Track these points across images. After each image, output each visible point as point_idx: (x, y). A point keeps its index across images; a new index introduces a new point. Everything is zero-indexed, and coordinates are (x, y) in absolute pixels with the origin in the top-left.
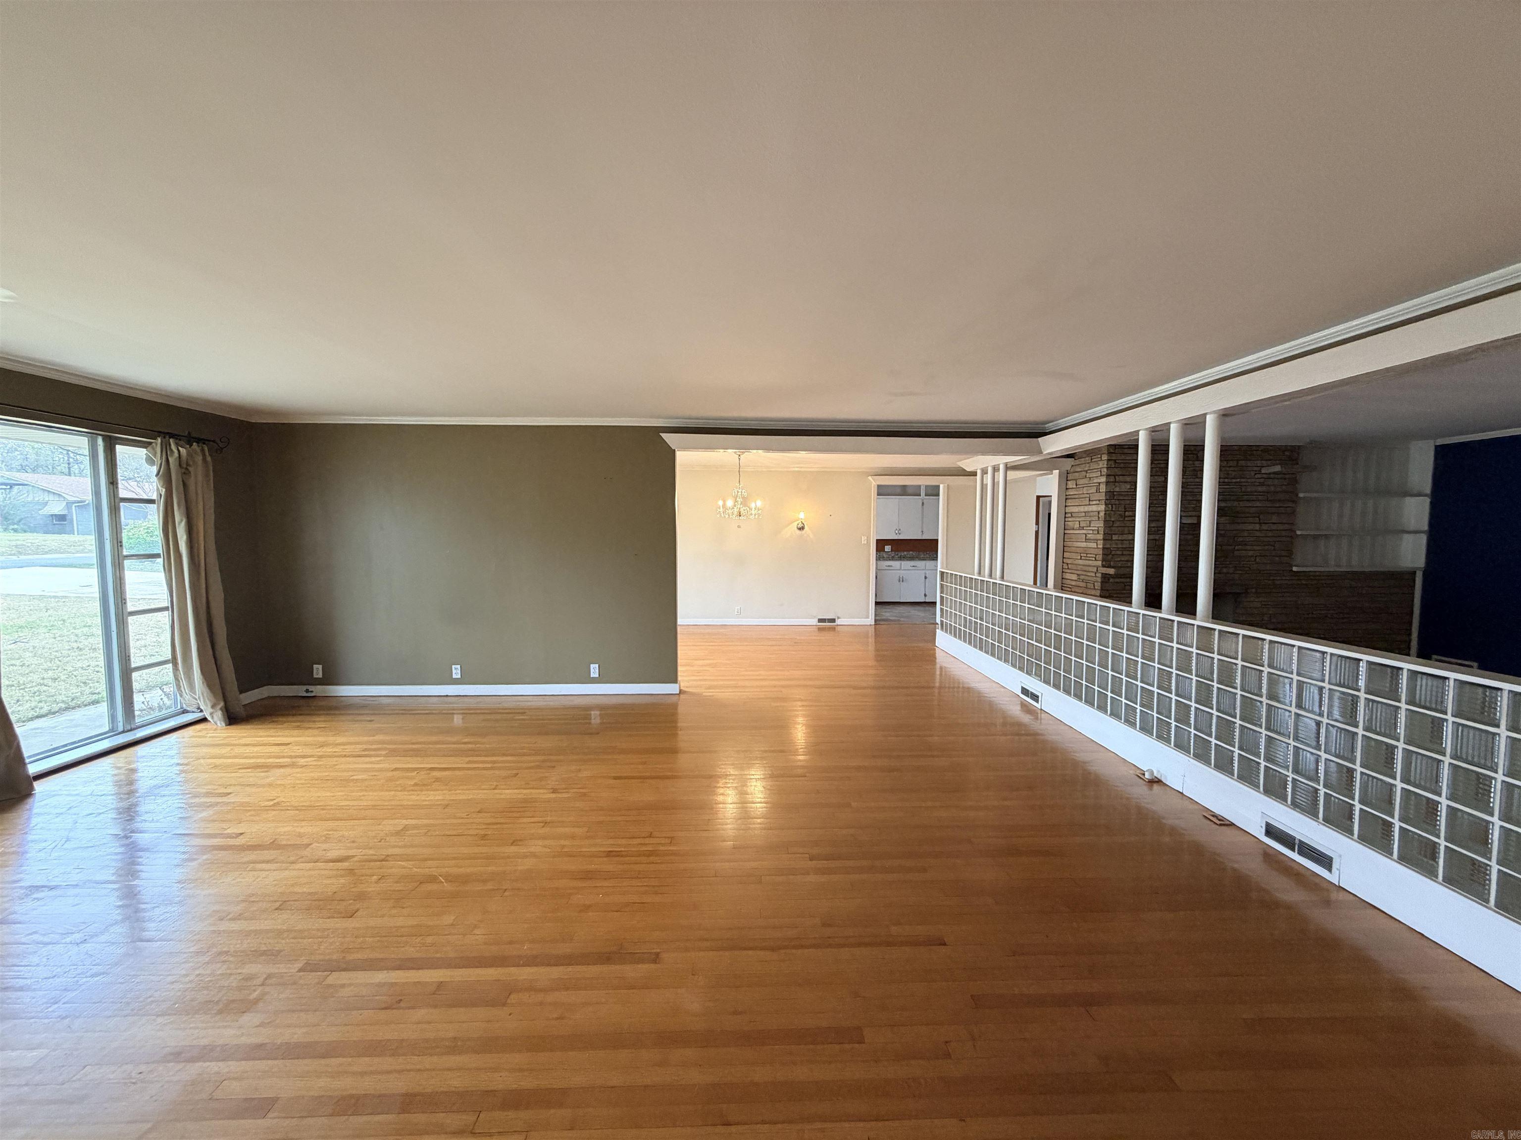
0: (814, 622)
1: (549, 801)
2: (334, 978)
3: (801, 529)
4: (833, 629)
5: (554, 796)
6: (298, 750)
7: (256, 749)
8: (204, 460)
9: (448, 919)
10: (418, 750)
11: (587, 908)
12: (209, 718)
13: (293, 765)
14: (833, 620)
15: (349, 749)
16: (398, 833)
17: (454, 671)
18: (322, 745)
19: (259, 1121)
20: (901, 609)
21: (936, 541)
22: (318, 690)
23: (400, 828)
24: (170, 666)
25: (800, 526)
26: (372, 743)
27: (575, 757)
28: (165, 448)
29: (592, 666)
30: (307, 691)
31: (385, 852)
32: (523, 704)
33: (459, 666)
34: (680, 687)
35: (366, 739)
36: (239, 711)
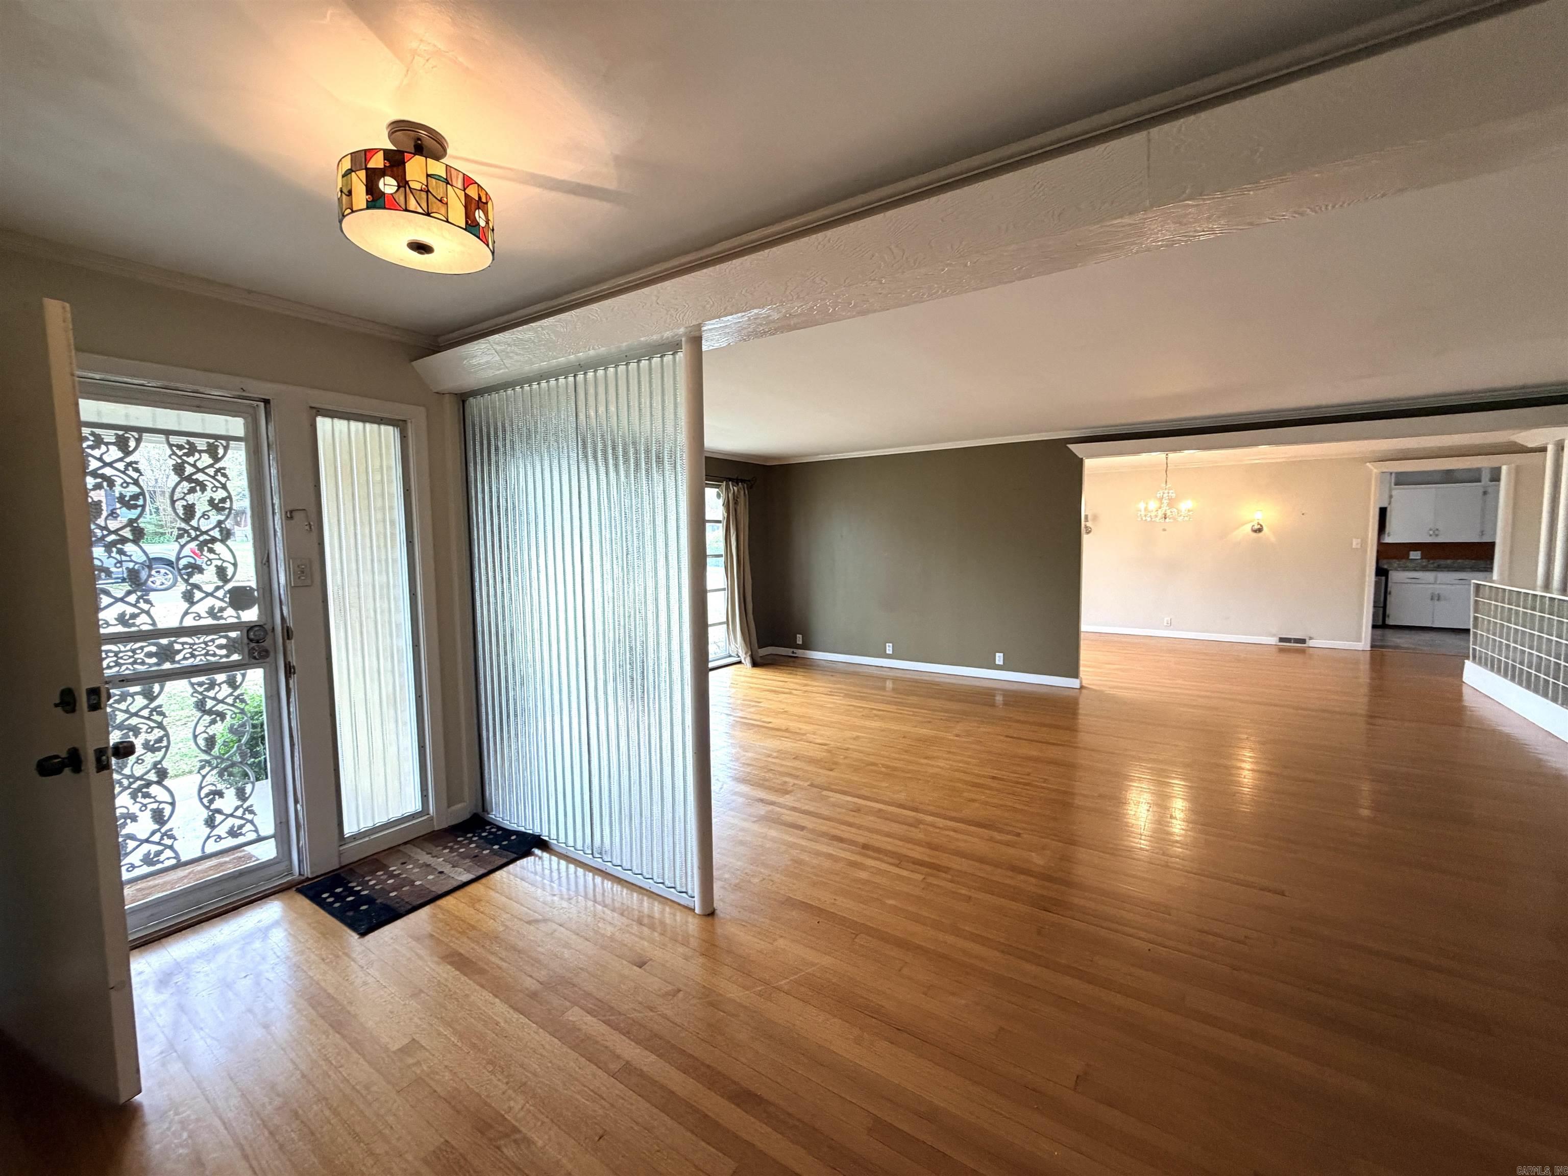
0: (1273, 641)
1: (951, 740)
2: (825, 793)
3: (1260, 530)
4: (1302, 651)
5: (956, 738)
6: (792, 686)
7: (770, 682)
8: (745, 493)
9: (884, 784)
10: (864, 697)
11: (974, 801)
12: (743, 661)
13: (790, 693)
14: (1303, 641)
15: (821, 689)
16: (854, 739)
17: (887, 648)
18: (806, 685)
19: (799, 832)
20: (1427, 636)
21: (1491, 546)
22: (800, 653)
23: (854, 736)
24: (725, 626)
25: (1257, 527)
26: (834, 688)
27: (978, 719)
28: (727, 488)
29: (998, 655)
30: (793, 652)
31: (847, 746)
32: (937, 680)
33: (891, 645)
34: (1081, 683)
35: (830, 685)
36: (759, 660)
